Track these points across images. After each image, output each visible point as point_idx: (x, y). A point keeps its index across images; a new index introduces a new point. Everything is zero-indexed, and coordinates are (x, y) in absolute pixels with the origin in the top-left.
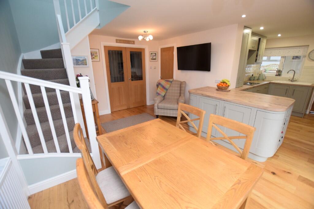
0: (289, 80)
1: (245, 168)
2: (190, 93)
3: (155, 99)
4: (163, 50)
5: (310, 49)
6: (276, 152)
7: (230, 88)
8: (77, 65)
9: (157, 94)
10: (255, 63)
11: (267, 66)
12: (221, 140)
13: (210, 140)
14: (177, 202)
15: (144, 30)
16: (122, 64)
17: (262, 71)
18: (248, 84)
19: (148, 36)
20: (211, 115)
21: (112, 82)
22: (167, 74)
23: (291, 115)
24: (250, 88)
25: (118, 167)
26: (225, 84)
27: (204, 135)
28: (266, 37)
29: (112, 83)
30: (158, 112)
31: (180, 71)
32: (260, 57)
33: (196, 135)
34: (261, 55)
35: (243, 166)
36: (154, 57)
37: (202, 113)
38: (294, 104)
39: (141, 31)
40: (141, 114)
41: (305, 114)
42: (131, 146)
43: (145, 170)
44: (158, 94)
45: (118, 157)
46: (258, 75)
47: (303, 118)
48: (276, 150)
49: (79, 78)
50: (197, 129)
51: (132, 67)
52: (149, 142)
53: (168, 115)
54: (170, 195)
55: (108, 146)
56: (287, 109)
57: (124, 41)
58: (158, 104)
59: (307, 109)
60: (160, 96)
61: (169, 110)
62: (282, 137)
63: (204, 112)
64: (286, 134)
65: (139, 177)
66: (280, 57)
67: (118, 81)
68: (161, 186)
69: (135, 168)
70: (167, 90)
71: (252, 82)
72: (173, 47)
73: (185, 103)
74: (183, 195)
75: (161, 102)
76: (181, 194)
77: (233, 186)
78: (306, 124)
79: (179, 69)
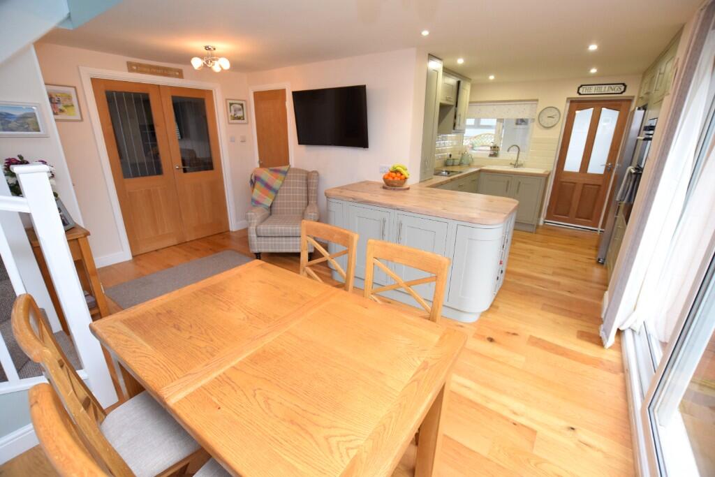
0: (511, 164)
1: (436, 338)
2: (327, 197)
3: (249, 214)
4: (260, 97)
5: (540, 107)
6: (494, 300)
7: (409, 183)
8: (4, 130)
9: (254, 204)
10: (453, 131)
11: (475, 137)
12: (395, 290)
13: (372, 294)
14: (307, 432)
15: (207, 44)
16: (152, 127)
17: (466, 146)
18: (444, 173)
19: (217, 60)
20: (370, 241)
21: (126, 175)
22: (273, 155)
23: (514, 230)
24: (447, 182)
25: (160, 388)
26: (399, 175)
27: (360, 284)
28: (470, 79)
29: (126, 180)
30: (258, 244)
31: (303, 147)
32: (462, 121)
33: (342, 286)
34: (462, 115)
35: (432, 335)
36: (239, 114)
37: (352, 239)
38: (518, 209)
39: (197, 45)
40: (217, 254)
41: (538, 226)
42: (190, 332)
43: (228, 381)
44: (257, 203)
45: (158, 365)
46: (461, 155)
47: (535, 233)
48: (494, 297)
49: (16, 169)
50: (344, 274)
51: (182, 137)
52: (237, 316)
53: (284, 250)
54: (292, 422)
55: (127, 341)
56: (506, 218)
57: (151, 67)
58: (256, 227)
59: (539, 216)
60: (260, 208)
61: (284, 239)
62: (502, 272)
63: (356, 237)
64: (508, 265)
65: (215, 400)
66: (495, 120)
67: (144, 175)
68: (269, 409)
69: (204, 382)
70: (276, 192)
71: (450, 169)
72: (284, 91)
73: (318, 221)
74: (318, 415)
75: (264, 220)
76: (314, 414)
77: (414, 375)
78: (540, 244)
79: (300, 143)
